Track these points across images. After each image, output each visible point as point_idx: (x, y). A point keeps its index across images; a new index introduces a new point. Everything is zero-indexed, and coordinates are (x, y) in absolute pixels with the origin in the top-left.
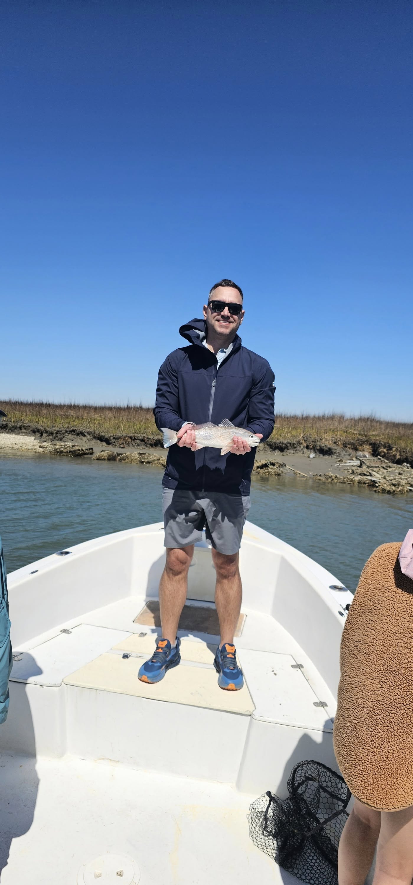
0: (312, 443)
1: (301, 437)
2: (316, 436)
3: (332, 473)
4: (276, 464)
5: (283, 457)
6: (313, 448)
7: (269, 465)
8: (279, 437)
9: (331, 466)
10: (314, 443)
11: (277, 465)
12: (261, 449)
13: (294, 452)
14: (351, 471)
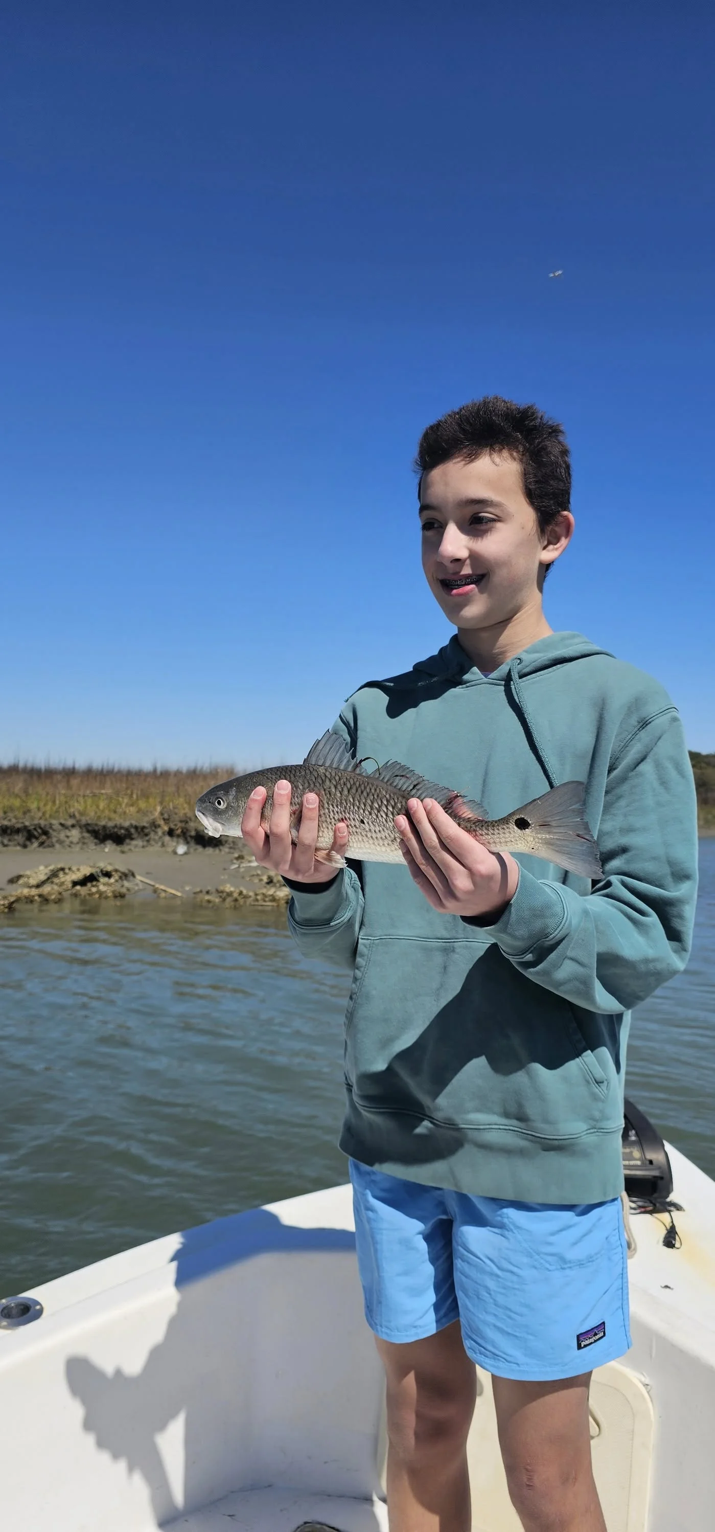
0: (179, 825)
1: (157, 814)
2: (187, 810)
3: (232, 885)
4: (113, 873)
5: (123, 855)
6: (182, 834)
7: (99, 876)
8: (113, 815)
9: (225, 869)
10: (183, 825)
11: (116, 876)
12: (75, 840)
13: (145, 843)
14: (265, 879)
